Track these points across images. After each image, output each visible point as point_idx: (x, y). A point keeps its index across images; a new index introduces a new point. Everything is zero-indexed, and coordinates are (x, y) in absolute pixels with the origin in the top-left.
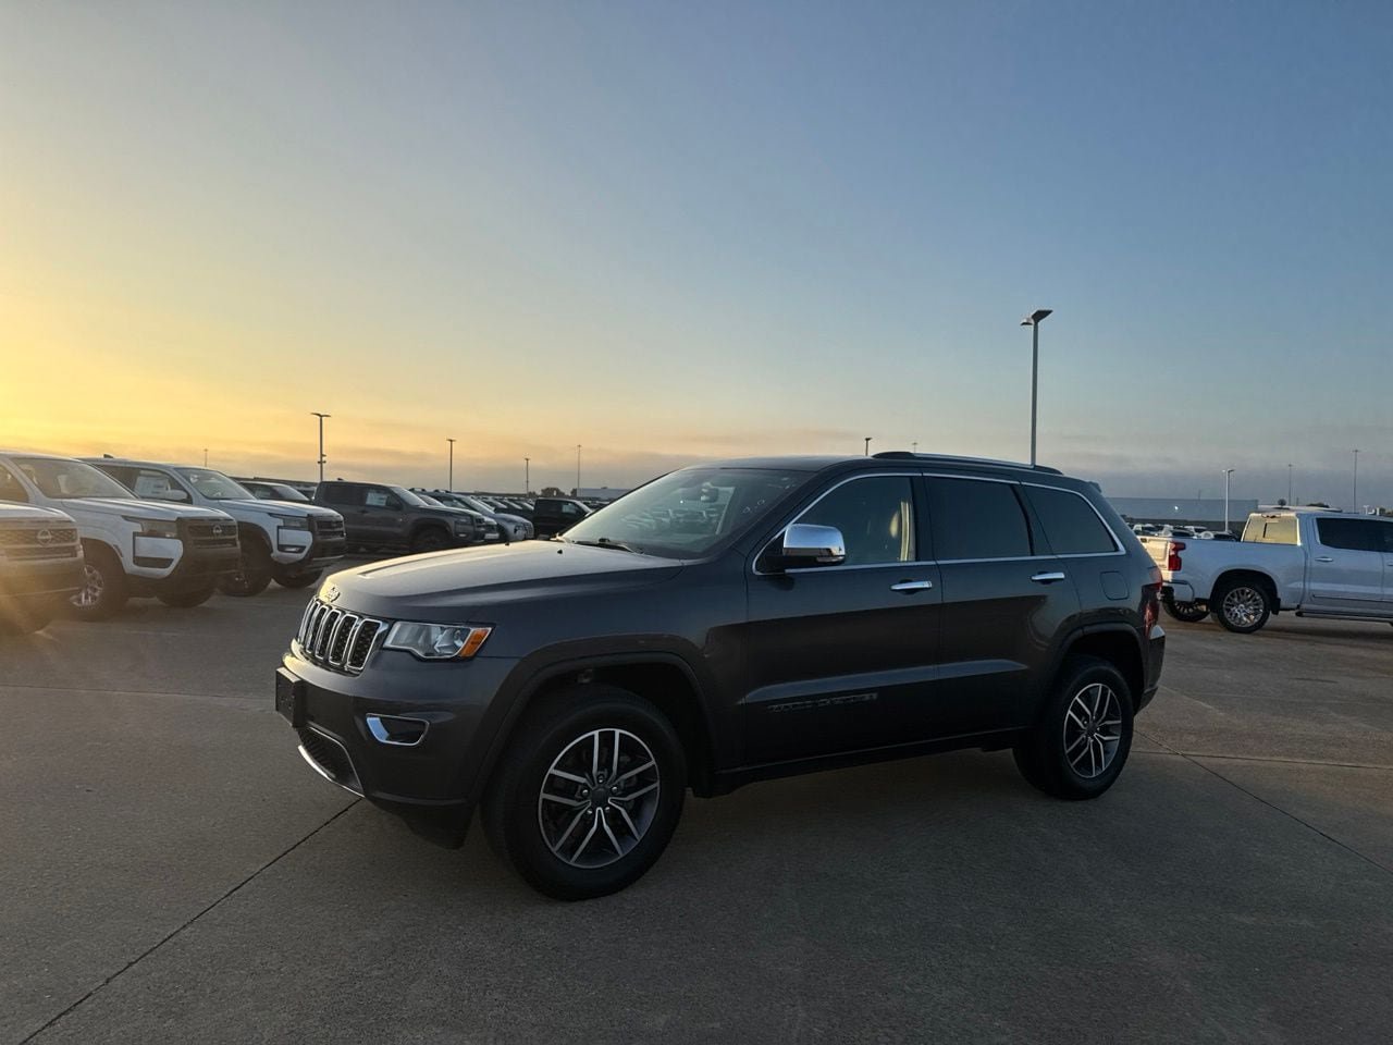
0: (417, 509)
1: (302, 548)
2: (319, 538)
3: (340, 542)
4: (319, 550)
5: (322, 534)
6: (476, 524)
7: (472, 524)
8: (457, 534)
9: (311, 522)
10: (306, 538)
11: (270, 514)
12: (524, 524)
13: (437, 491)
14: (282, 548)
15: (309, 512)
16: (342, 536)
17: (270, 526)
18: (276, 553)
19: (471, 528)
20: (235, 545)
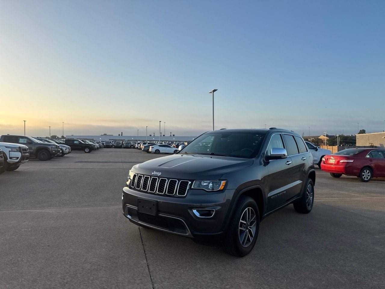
0: (37, 144)
1: (18, 158)
2: (23, 154)
3: (27, 155)
4: (23, 158)
5: (24, 153)
6: (58, 148)
7: (57, 148)
8: (52, 151)
9: (20, 150)
10: (19, 155)
11: (6, 147)
12: (68, 147)
13: (38, 137)
14: (11, 158)
15: (19, 146)
16: (29, 153)
17: (6, 151)
18: (9, 160)
19: (56, 149)
20: (3, 158)
